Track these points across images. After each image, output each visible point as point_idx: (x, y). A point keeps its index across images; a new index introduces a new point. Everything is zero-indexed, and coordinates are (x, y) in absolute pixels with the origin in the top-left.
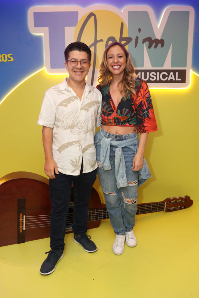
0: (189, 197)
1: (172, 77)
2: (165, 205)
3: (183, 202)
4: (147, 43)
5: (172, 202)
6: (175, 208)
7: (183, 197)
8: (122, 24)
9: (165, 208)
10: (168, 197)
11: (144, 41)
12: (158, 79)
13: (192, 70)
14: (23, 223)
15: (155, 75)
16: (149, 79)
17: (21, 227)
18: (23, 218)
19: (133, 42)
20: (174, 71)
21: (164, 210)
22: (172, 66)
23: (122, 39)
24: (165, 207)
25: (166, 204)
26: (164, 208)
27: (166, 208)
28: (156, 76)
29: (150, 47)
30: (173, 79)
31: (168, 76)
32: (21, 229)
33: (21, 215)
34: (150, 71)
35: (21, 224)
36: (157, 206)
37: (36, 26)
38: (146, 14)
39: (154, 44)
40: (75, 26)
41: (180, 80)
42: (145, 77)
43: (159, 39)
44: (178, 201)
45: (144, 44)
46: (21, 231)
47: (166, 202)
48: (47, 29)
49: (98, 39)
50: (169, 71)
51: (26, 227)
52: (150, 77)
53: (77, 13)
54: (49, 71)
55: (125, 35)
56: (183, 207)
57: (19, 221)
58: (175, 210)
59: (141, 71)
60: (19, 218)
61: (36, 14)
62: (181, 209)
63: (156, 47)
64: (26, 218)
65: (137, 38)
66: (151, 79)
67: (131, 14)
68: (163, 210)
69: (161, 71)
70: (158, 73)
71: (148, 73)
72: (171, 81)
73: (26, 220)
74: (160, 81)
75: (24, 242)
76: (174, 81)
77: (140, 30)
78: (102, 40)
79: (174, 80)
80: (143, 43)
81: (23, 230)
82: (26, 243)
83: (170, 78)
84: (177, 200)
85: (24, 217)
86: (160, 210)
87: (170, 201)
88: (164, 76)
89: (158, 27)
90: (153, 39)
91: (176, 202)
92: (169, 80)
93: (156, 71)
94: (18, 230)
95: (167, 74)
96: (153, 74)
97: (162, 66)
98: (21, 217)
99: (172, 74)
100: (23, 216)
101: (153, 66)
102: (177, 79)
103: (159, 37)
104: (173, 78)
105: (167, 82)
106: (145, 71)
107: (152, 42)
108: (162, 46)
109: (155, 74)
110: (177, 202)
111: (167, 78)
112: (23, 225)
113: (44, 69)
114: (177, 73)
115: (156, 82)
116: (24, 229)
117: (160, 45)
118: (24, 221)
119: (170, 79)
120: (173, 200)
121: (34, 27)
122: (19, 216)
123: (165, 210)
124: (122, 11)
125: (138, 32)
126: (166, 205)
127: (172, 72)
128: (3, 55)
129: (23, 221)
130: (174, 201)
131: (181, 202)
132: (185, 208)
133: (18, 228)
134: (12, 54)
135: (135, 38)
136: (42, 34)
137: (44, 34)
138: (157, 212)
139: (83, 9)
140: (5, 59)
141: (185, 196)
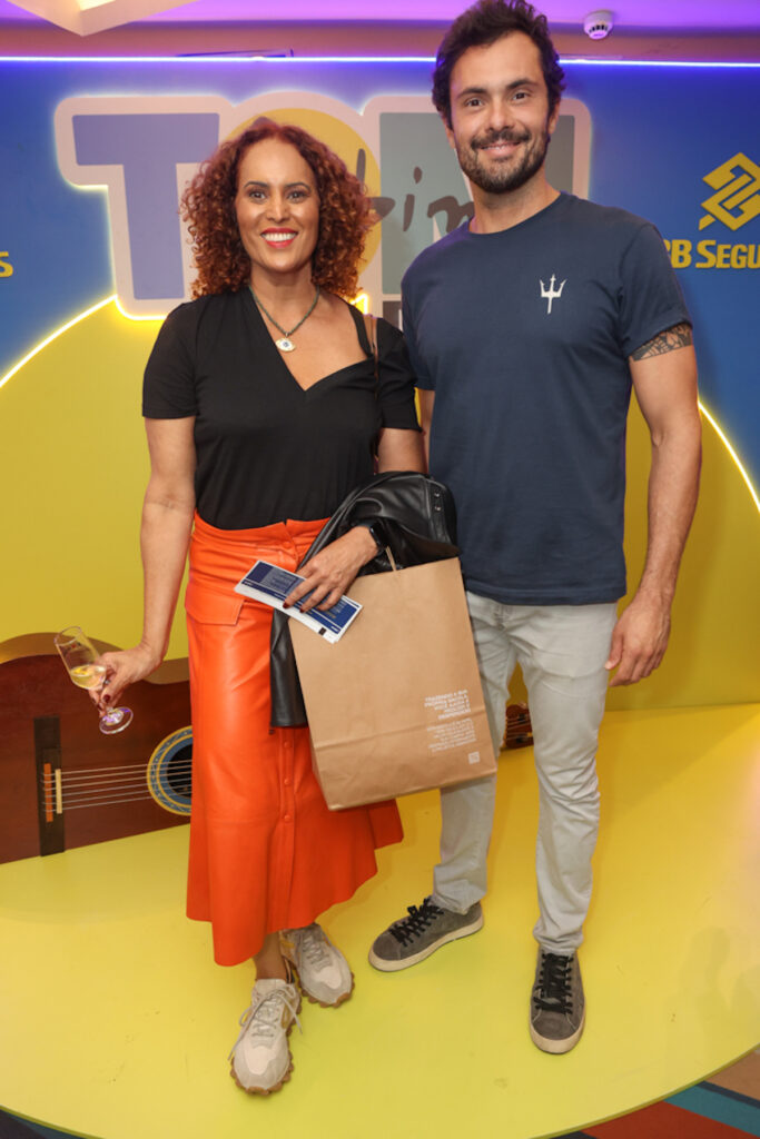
4: (443, 216)
8: (362, 155)
11: (433, 209)
14: (54, 792)
17: (48, 804)
18: (53, 778)
19: (398, 212)
29: (451, 228)
32: (49, 811)
33: (47, 767)
35: (48, 796)
37: (82, 160)
39: (465, 220)
45: (434, 218)
46: (49, 818)
48: (119, 169)
51: (64, 806)
53: (212, 121)
54: (130, 308)
55: (372, 190)
57: (40, 786)
60: (40, 778)
61: (79, 122)
64: (63, 777)
65: (410, 200)
67: (389, 122)
73: (63, 784)
75: (62, 850)
77: (418, 174)
80: (430, 215)
81: (55, 813)
82: (68, 853)
85: (58, 773)
90: (461, 203)
94: (42, 815)
98: (47, 775)
100: (53, 772)
107: (460, 214)
112: (54, 800)
113: (112, 303)
116: (59, 810)
118: (59, 788)
121: (76, 165)
122: (40, 770)
124: (361, 113)
125: (414, 181)
129: (54, 785)
133: (41, 807)
134: (6, 255)
135: (404, 199)
136: (104, 188)
137: (110, 188)
139: (234, 105)
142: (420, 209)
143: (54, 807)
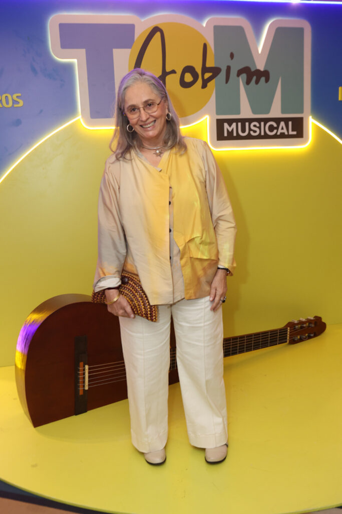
0: (320, 318)
1: (282, 129)
2: (288, 333)
3: (313, 325)
4: (244, 76)
5: (297, 327)
6: (300, 337)
7: (312, 318)
8: (205, 46)
9: (288, 338)
10: (291, 321)
11: (240, 73)
12: (263, 134)
13: (313, 118)
14: (84, 378)
15: (258, 127)
16: (249, 133)
17: (81, 385)
18: (84, 370)
19: (223, 74)
20: (286, 120)
21: (286, 342)
22: (283, 112)
23: (205, 69)
24: (288, 336)
25: (289, 330)
26: (286, 339)
27: (290, 338)
28: (260, 128)
29: (248, 82)
30: (284, 133)
31: (277, 128)
32: (81, 389)
33: (81, 364)
34: (250, 121)
35: (81, 380)
36: (277, 336)
37: (64, 46)
38: (240, 30)
39: (255, 78)
40: (130, 47)
41: (295, 133)
42: (243, 131)
43: (262, 69)
44: (305, 325)
45: (240, 78)
46: (81, 393)
47: (289, 328)
48: (82, 52)
49: (168, 69)
50: (278, 120)
51: (89, 385)
52: (250, 129)
53: (130, 28)
54: (88, 123)
55: (210, 63)
56: (312, 335)
57: (77, 375)
58: (301, 340)
59: (237, 121)
60: (77, 370)
61: (63, 27)
62: (310, 337)
63: (257, 82)
64: (89, 369)
65: (229, 68)
66: (252, 133)
67: (219, 31)
68: (285, 340)
69: (266, 121)
70: (262, 124)
71: (247, 124)
72: (282, 136)
73: (89, 373)
74: (266, 137)
75: (86, 412)
76: (286, 135)
77: (232, 56)
78: (173, 72)
79: (286, 133)
80: (238, 75)
81: (84, 390)
82: (88, 412)
83: (280, 131)
84: (303, 324)
85: (87, 367)
86: (281, 341)
87: (295, 327)
88: (271, 128)
89: (260, 51)
90: (253, 70)
91: (302, 327)
92: (278, 133)
93: (259, 120)
94: (77, 391)
95: (275, 125)
96: (255, 126)
97: (268, 112)
98: (81, 368)
99: (282, 124)
100: (84, 367)
101: (254, 112)
102: (291, 133)
103: (261, 66)
104: (285, 131)
105: (275, 137)
106: (243, 121)
107: (252, 75)
108: (267, 80)
109: (258, 125)
110: (304, 327)
111: (275, 131)
112: (84, 382)
113: (79, 120)
114: (290, 123)
115: (259, 137)
116: (87, 388)
117: (263, 79)
118: (86, 375)
119: (281, 133)
120: (297, 324)
121: (60, 48)
122: (77, 366)
123: (288, 341)
124: (204, 25)
125: (230, 59)
126: (290, 333)
127: (282, 121)
128: (4, 96)
129: (84, 374)
130: (299, 326)
131: (309, 326)
132: (316, 335)
133: (77, 387)
134: (20, 95)
135: (226, 68)
136: (75, 61)
137: (77, 61)
138: (276, 344)
139: (143, 20)
140: (7, 103)
141: (314, 316)
142: (233, 73)
143: (84, 386)
